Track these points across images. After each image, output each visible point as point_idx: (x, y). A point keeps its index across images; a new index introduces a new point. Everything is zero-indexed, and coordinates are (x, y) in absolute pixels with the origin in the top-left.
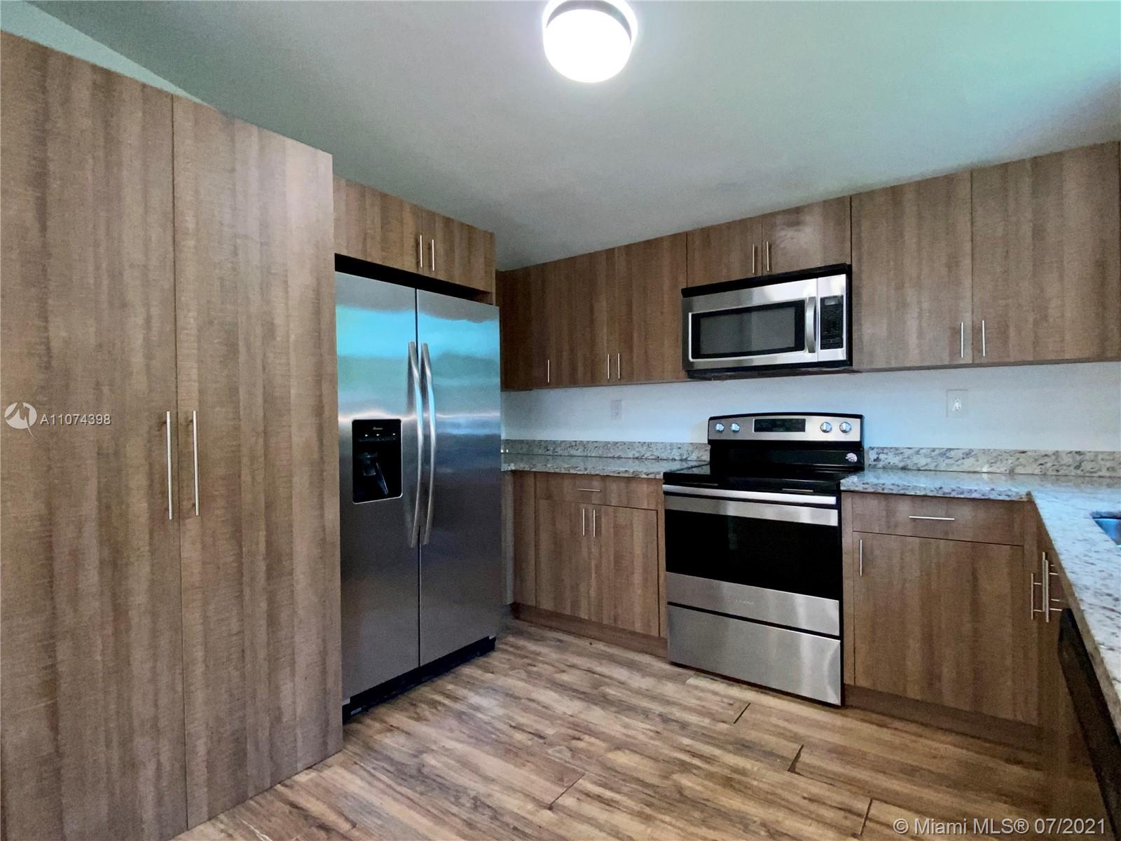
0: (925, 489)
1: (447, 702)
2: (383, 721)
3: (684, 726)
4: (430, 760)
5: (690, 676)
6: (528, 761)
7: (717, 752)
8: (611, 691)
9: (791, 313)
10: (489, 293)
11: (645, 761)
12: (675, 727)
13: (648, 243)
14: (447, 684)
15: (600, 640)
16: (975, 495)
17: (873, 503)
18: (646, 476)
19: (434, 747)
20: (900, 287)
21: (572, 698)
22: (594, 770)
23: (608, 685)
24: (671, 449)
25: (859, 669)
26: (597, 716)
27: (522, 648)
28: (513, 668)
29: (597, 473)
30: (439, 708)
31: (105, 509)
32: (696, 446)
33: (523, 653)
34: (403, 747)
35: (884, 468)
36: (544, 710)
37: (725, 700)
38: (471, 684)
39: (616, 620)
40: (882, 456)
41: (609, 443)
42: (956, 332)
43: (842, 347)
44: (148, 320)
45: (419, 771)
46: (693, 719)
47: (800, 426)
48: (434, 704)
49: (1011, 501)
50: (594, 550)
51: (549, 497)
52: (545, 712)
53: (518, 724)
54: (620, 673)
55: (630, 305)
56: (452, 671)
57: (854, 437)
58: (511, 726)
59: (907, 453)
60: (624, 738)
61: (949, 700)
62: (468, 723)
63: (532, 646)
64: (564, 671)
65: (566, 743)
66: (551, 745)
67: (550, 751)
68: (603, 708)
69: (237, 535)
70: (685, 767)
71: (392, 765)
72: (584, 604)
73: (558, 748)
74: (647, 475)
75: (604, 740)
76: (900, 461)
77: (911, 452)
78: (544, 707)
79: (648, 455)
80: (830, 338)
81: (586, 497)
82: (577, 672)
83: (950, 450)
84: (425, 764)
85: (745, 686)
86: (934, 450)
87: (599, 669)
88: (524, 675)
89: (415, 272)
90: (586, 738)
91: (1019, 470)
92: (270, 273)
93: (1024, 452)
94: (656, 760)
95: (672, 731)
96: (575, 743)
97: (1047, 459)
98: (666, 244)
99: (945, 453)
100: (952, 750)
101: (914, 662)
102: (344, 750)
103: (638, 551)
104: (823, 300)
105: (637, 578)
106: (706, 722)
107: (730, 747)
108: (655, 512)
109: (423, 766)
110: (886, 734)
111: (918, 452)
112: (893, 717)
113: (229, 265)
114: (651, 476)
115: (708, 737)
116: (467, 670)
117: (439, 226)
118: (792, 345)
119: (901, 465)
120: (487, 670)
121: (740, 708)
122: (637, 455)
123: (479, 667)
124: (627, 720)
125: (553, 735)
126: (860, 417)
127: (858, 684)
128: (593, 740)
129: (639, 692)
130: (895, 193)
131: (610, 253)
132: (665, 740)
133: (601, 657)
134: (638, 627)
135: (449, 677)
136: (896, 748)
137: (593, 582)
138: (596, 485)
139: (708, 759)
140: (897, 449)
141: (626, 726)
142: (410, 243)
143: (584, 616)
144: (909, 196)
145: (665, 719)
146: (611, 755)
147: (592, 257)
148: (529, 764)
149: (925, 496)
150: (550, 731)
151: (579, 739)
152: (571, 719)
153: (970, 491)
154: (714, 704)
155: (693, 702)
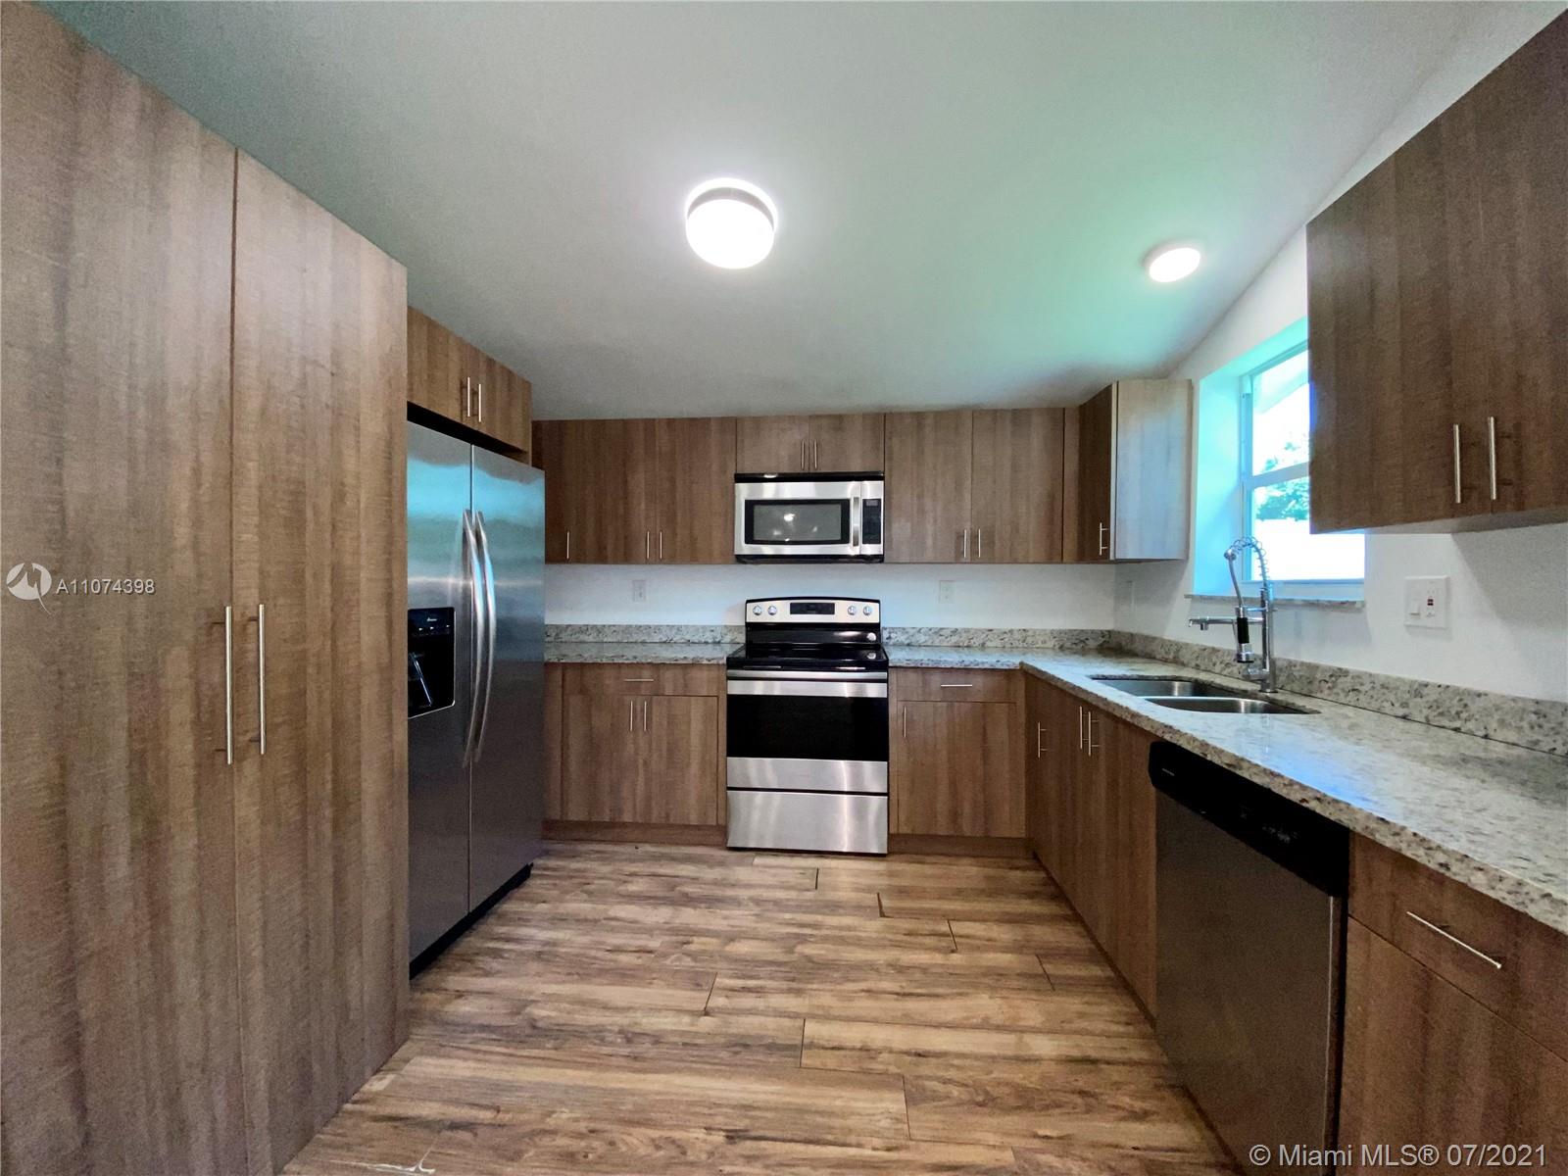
0: (952, 662)
1: (507, 946)
2: (438, 990)
3: (776, 903)
4: (539, 1012)
5: (754, 857)
6: (654, 979)
7: (819, 918)
8: (689, 889)
9: (838, 508)
10: (526, 452)
11: (764, 943)
12: (770, 906)
13: (693, 422)
14: (492, 926)
15: (646, 842)
16: (987, 666)
17: (912, 676)
18: (707, 662)
19: (532, 998)
20: (920, 497)
21: (655, 906)
22: (722, 965)
23: (680, 884)
24: (704, 632)
25: (903, 818)
26: (689, 916)
27: (563, 868)
28: (567, 892)
29: (649, 661)
30: (506, 955)
31: (138, 760)
32: (730, 629)
33: (565, 873)
34: (491, 1009)
35: (894, 645)
36: (632, 925)
37: (796, 871)
38: (522, 920)
39: (668, 816)
40: (893, 635)
41: (631, 626)
42: (960, 537)
43: (880, 543)
44: (197, 471)
45: (534, 1027)
46: (780, 894)
47: (829, 609)
48: (496, 954)
49: (1010, 670)
50: (642, 742)
51: (583, 691)
52: (634, 927)
53: (615, 946)
54: (687, 870)
55: (672, 481)
56: (489, 912)
57: (873, 619)
58: (608, 951)
59: (912, 632)
60: (729, 928)
61: (967, 831)
62: (553, 962)
63: (574, 865)
64: (625, 882)
65: (678, 950)
66: (665, 956)
67: (668, 962)
68: (695, 908)
69: (301, 774)
70: (802, 939)
71: (493, 1032)
72: (627, 807)
73: (673, 957)
74: (709, 661)
75: (713, 937)
76: (906, 639)
77: (915, 630)
78: (631, 922)
79: (677, 638)
80: (871, 533)
81: (634, 688)
82: (640, 880)
83: (942, 629)
84: (536, 1018)
85: (805, 855)
86: (930, 630)
87: (661, 871)
88: (585, 896)
89: (457, 420)
90: (695, 939)
91: (989, 644)
92: (341, 414)
93: (991, 630)
94: (773, 940)
95: (768, 910)
96: (686, 947)
97: (1005, 636)
98: (714, 427)
99: (939, 632)
100: (974, 870)
101: (942, 806)
102: (411, 1036)
103: (695, 740)
104: (865, 501)
105: (694, 768)
106: (793, 894)
107: (826, 911)
108: (715, 698)
109: (535, 1020)
110: (927, 869)
111: (919, 631)
112: (928, 854)
113: (297, 400)
114: (715, 662)
115: (801, 907)
116: (509, 906)
117: (483, 366)
118: (839, 538)
119: (907, 642)
120: (534, 901)
121: (813, 875)
122: (664, 639)
123: (522, 900)
124: (725, 912)
125: (661, 946)
126: (877, 601)
127: (901, 831)
128: (703, 939)
129: (716, 883)
130: (919, 416)
131: (650, 424)
132: (769, 920)
133: (657, 858)
134: (694, 820)
135: (492, 920)
136: (940, 877)
137: (641, 781)
138: (647, 676)
139: (815, 926)
140: (904, 629)
141: (726, 918)
142: (454, 385)
143: (627, 818)
144: (929, 421)
145: (757, 902)
146: (728, 948)
147: (626, 424)
148: (655, 981)
149: (952, 668)
150: (654, 944)
151: (688, 943)
152: (667, 926)
153: (983, 663)
154: (792, 878)
155: (770, 881)
